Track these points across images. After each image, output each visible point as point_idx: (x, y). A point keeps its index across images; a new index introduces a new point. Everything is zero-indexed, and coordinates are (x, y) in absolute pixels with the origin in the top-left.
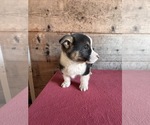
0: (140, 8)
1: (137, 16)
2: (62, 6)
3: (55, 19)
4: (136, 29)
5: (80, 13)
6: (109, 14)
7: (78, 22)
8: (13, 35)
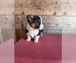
0: (67, 3)
1: (65, 7)
2: (29, 2)
3: (26, 9)
4: (65, 13)
5: (38, 6)
6: (53, 6)
7: (37, 10)
8: (5, 17)
